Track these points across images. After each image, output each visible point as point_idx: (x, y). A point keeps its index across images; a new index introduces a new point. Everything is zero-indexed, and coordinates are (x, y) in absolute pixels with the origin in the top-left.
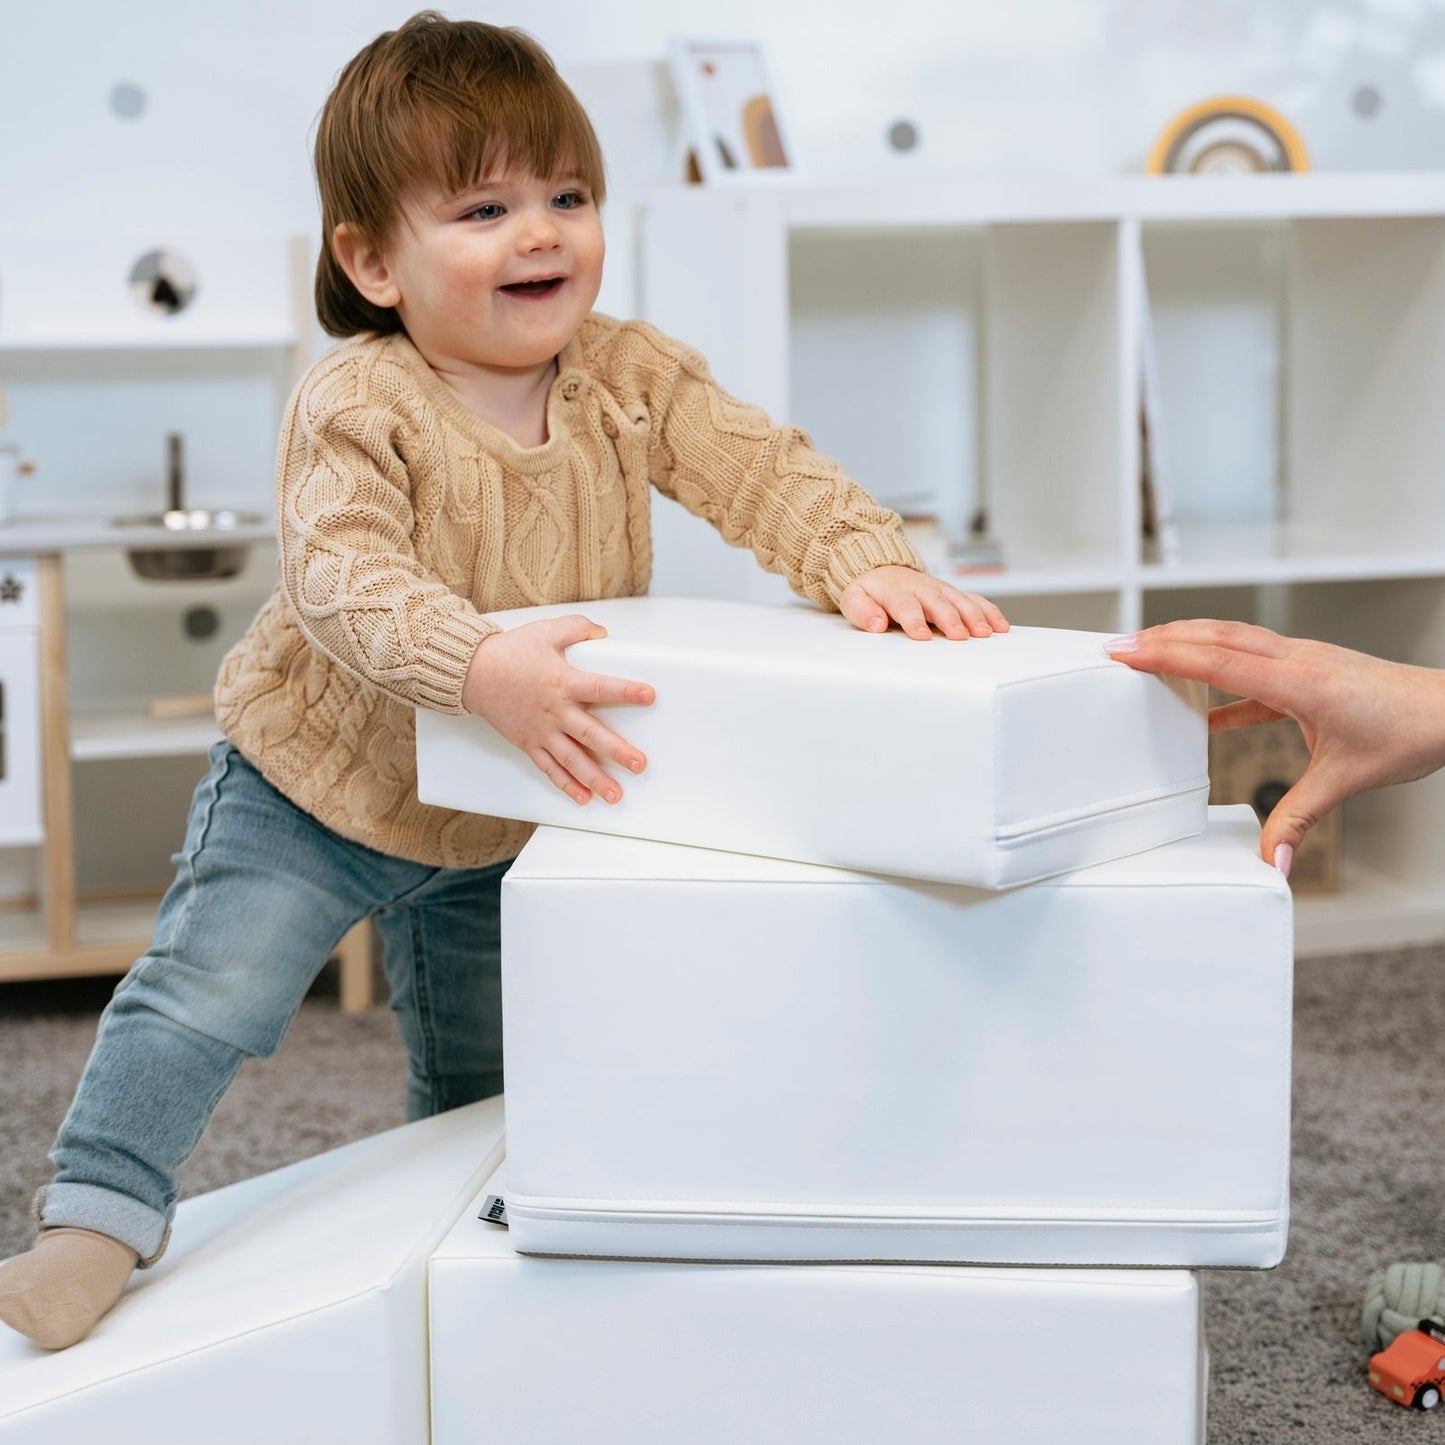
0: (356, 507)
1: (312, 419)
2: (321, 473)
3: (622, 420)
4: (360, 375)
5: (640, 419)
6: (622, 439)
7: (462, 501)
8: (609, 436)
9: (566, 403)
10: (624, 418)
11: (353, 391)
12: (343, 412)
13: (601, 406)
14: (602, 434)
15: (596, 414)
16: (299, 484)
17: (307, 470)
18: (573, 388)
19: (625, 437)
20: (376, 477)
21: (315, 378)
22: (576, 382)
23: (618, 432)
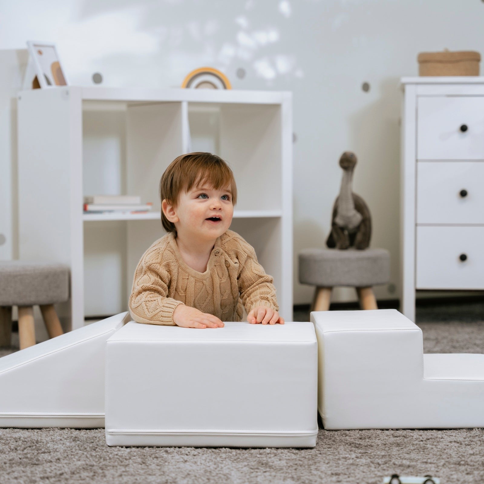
0: (154, 286)
1: (145, 263)
2: (146, 277)
3: (231, 262)
4: (160, 253)
5: (236, 263)
6: (231, 267)
7: (182, 290)
8: (227, 267)
9: (215, 257)
10: (232, 262)
11: (158, 257)
12: (154, 263)
13: (225, 258)
14: (225, 266)
15: (224, 260)
16: (139, 278)
17: (142, 275)
18: (217, 253)
19: (232, 267)
20: (160, 280)
21: (148, 252)
22: (219, 251)
23: (230, 265)
